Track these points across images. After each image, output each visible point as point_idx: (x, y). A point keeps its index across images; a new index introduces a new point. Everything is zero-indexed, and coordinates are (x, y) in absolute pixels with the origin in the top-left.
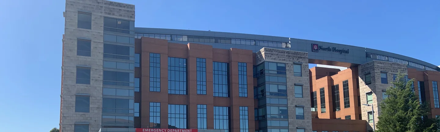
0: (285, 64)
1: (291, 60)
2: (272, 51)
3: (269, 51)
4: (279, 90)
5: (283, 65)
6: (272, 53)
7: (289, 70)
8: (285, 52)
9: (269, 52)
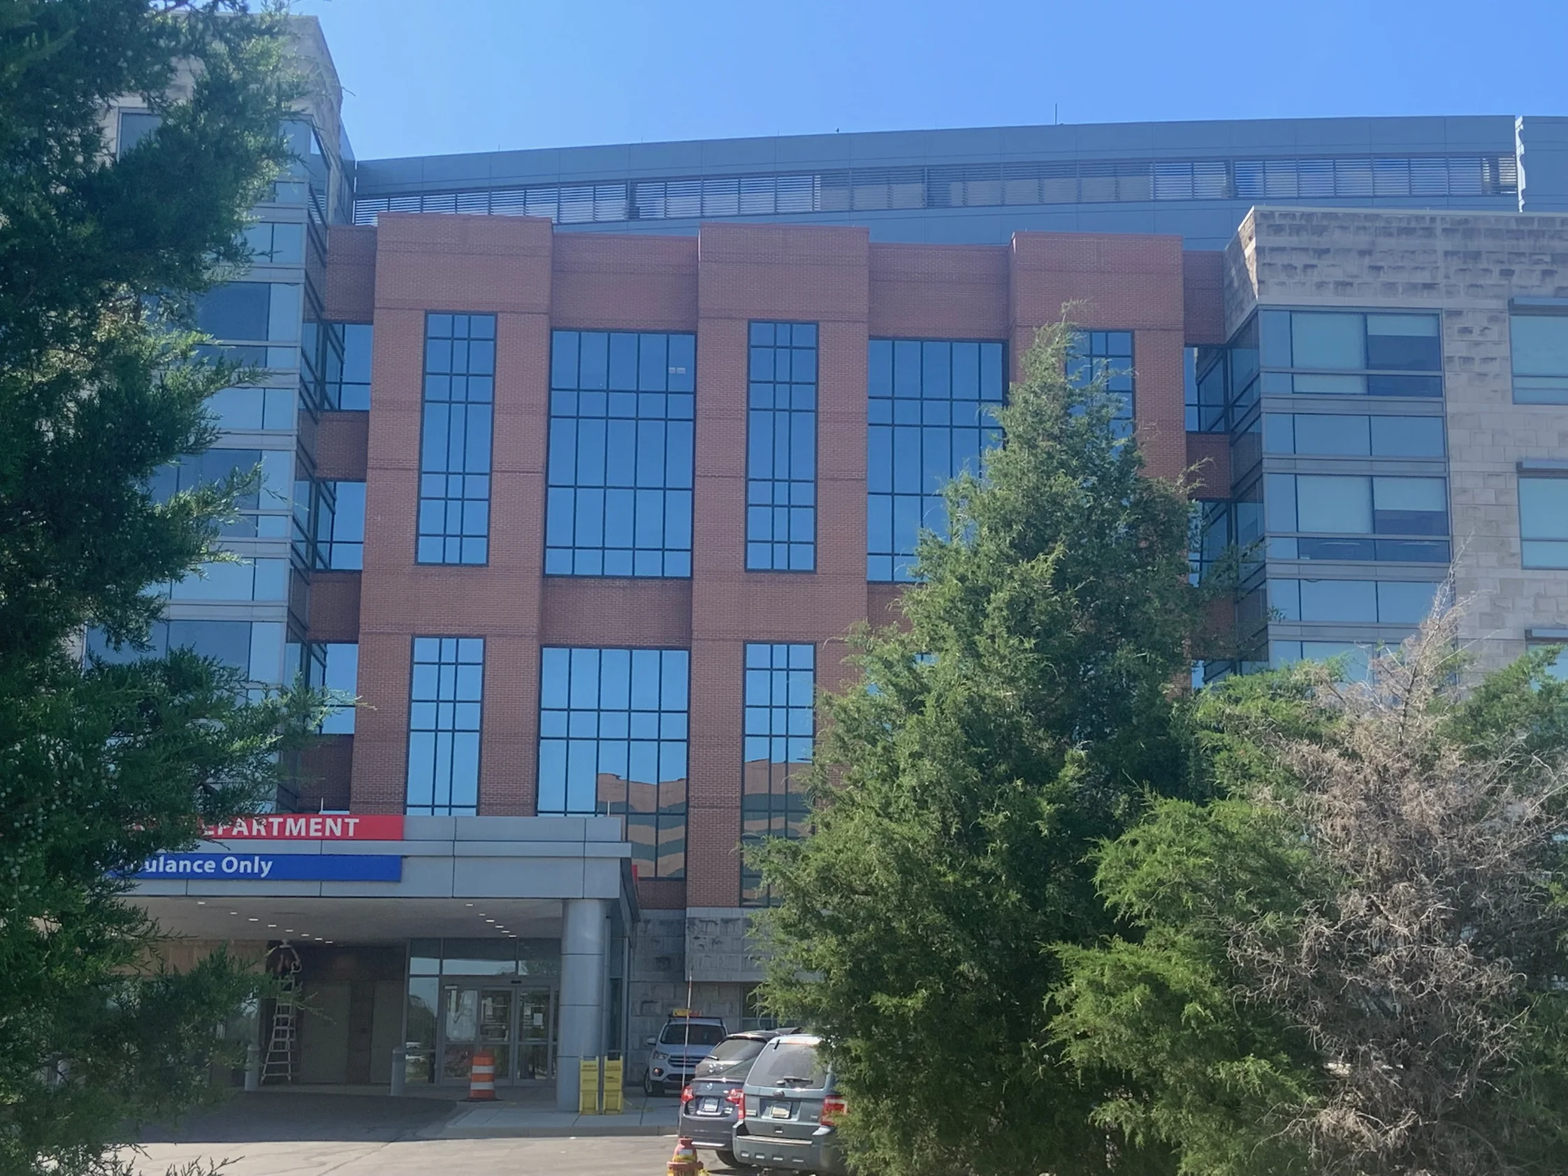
0: (1435, 314)
1: (1486, 281)
2: (1320, 231)
3: (1298, 230)
4: (1378, 519)
5: (1422, 328)
6: (1323, 241)
7: (1467, 360)
8: (1439, 226)
9: (1294, 241)
